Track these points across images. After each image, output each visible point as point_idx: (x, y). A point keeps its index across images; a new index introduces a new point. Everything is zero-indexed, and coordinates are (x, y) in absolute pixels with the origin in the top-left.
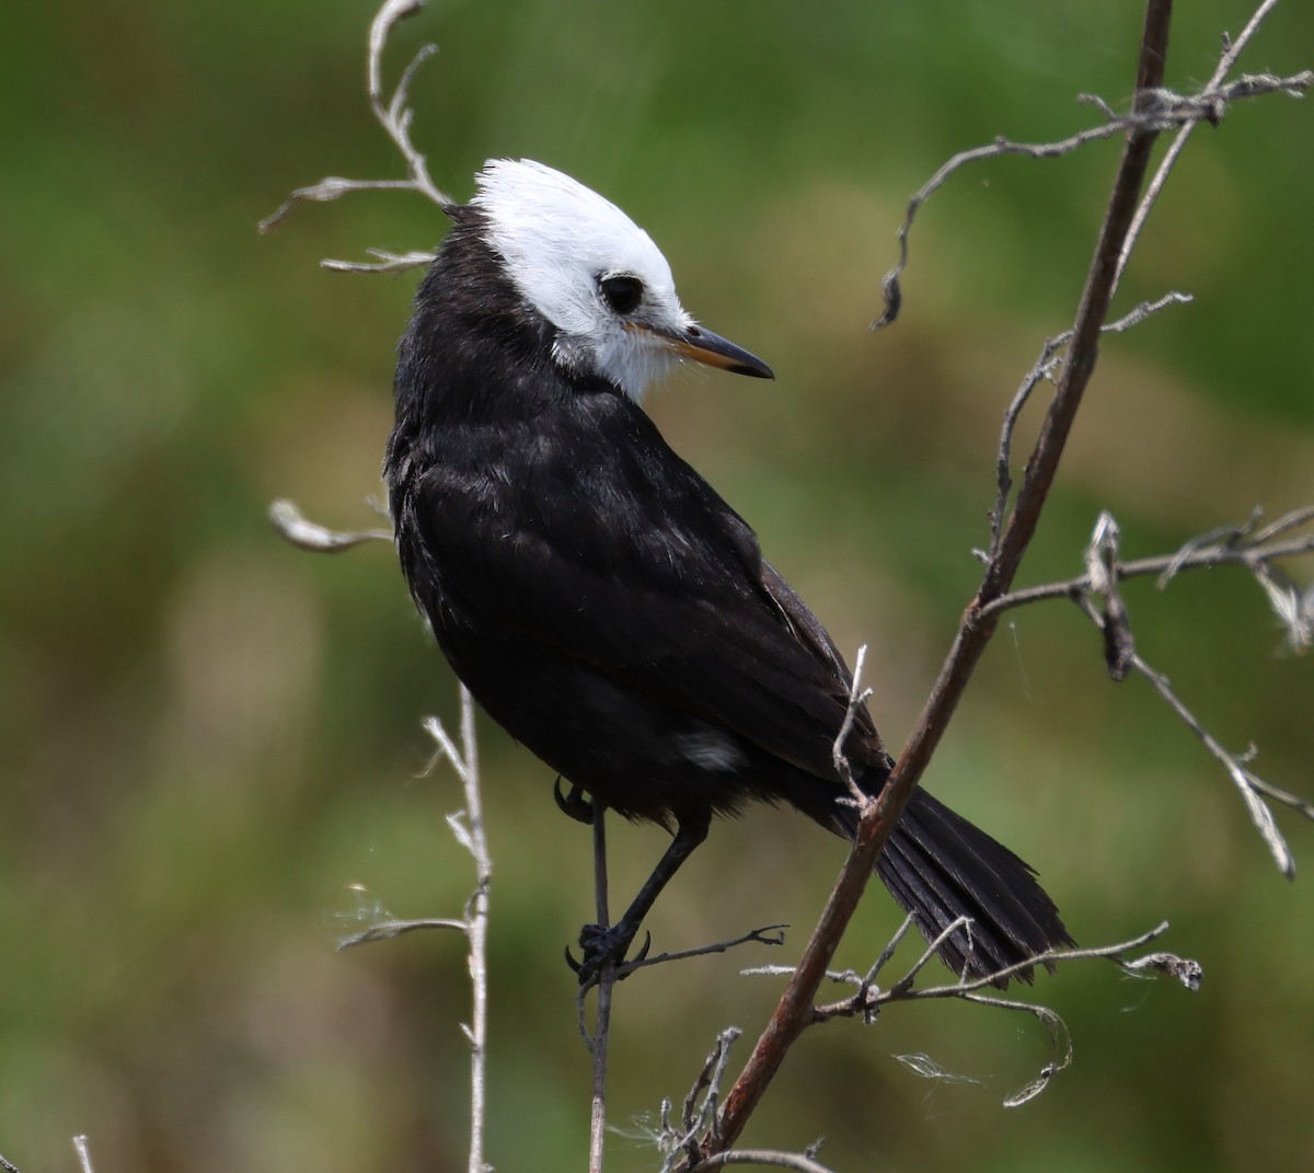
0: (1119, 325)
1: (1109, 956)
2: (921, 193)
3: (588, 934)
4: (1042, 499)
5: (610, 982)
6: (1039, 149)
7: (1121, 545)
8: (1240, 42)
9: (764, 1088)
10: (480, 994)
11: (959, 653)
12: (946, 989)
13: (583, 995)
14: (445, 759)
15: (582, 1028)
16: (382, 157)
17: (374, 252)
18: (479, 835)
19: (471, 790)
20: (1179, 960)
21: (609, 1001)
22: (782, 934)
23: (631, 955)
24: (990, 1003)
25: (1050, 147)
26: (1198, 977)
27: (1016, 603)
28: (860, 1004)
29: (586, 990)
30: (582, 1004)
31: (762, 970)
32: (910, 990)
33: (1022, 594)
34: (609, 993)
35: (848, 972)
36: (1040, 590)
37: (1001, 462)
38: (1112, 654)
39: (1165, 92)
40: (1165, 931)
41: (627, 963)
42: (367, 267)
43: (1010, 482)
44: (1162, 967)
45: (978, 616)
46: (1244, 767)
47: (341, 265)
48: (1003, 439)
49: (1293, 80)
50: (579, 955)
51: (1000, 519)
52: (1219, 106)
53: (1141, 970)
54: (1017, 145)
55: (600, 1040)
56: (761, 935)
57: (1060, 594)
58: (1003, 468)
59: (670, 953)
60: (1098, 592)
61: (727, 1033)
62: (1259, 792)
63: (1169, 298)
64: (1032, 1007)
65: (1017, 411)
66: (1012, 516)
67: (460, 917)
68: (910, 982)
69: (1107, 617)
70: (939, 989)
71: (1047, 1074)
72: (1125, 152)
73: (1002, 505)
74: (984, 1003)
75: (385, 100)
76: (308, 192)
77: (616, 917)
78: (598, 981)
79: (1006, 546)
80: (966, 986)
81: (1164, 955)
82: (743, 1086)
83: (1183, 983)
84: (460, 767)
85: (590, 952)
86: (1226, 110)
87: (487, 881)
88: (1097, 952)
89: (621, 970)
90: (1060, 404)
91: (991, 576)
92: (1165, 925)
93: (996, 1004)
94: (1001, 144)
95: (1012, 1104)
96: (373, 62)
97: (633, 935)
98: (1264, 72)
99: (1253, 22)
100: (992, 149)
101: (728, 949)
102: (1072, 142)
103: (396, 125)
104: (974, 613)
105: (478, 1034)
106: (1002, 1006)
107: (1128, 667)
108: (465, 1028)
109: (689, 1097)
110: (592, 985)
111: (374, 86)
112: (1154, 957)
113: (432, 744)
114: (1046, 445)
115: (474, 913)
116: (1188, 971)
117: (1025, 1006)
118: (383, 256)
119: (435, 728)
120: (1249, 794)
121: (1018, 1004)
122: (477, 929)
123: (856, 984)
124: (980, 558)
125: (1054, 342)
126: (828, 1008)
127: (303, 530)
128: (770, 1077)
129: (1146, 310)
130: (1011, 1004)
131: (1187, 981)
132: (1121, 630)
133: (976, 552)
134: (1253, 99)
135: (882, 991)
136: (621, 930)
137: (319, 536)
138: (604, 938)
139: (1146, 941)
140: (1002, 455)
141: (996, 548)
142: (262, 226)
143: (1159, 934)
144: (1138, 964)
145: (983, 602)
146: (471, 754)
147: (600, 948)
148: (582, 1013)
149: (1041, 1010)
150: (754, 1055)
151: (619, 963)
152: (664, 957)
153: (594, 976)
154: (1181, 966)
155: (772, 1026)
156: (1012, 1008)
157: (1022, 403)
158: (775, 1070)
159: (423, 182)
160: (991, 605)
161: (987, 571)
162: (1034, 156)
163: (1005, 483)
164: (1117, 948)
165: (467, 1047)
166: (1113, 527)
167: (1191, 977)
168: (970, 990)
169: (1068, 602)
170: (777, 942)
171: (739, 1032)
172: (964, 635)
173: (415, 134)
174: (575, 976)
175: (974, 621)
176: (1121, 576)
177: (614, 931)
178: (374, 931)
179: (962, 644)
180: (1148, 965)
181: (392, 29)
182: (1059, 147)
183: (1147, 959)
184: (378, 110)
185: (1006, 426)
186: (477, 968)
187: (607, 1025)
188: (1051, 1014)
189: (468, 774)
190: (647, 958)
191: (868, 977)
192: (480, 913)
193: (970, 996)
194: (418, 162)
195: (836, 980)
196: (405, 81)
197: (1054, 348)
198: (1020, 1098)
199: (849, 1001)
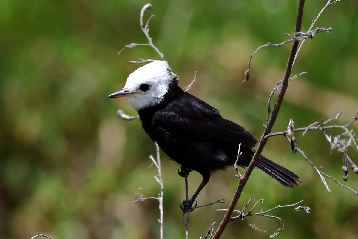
0: (292, 79)
1: (291, 207)
2: (253, 54)
3: (184, 202)
4: (277, 114)
5: (189, 212)
6: (277, 45)
7: (294, 126)
8: (316, 20)
9: (221, 234)
10: (162, 213)
11: (260, 146)
12: (258, 213)
13: (184, 215)
14: (154, 164)
15: (183, 221)
16: (143, 38)
17: (141, 59)
18: (161, 179)
19: (159, 170)
20: (306, 207)
21: (189, 216)
22: (224, 201)
23: (193, 206)
24: (267, 216)
25: (279, 44)
26: (310, 211)
27: (272, 136)
28: (241, 217)
29: (184, 213)
30: (183, 217)
31: (220, 210)
32: (251, 214)
33: (273, 134)
34: (189, 214)
35: (238, 210)
36: (277, 133)
37: (268, 107)
38: (293, 148)
39: (302, 32)
40: (303, 201)
41: (192, 208)
42: (139, 62)
43: (270, 111)
44: (302, 209)
45: (264, 138)
46: (320, 170)
47: (134, 62)
48: (269, 102)
49: (328, 29)
50: (183, 206)
51: (268, 118)
52: (313, 35)
53: (298, 209)
54: (272, 44)
55: (187, 224)
56: (220, 201)
57: (281, 134)
58: (269, 108)
59: (201, 206)
60: (290, 135)
61: (214, 223)
62: (323, 175)
63: (302, 73)
64: (276, 217)
65: (271, 96)
66: (271, 117)
67: (157, 197)
68: (250, 212)
69: (292, 140)
70: (257, 214)
71: (279, 231)
72: (293, 44)
73: (269, 115)
74: (266, 216)
75: (144, 27)
76: (128, 46)
77: (190, 198)
78: (187, 212)
79: (269, 124)
80: (262, 213)
81: (302, 206)
82: (217, 234)
83: (307, 212)
84: (157, 166)
85: (185, 206)
86: (314, 36)
87: (163, 189)
88: (289, 206)
89: (191, 209)
90: (280, 95)
91: (267, 130)
92: (303, 200)
93: (268, 217)
94: (269, 44)
95: (272, 237)
96: (141, 19)
97: (194, 202)
98: (322, 27)
99: (318, 16)
100: (267, 45)
101: (213, 204)
102: (283, 43)
103: (146, 31)
104: (263, 137)
105: (161, 221)
106: (269, 217)
107: (296, 150)
108: (159, 220)
109: (206, 236)
110: (185, 213)
111: (141, 24)
112: (301, 207)
113: (151, 161)
114: (278, 103)
115: (160, 196)
116: (308, 209)
117: (274, 217)
118: (143, 60)
119: (152, 157)
120: (321, 175)
121: (273, 216)
122: (161, 199)
123: (239, 213)
124: (264, 126)
125: (279, 82)
126: (234, 218)
127: (124, 116)
128: (222, 232)
129: (298, 75)
130: (271, 216)
131: (307, 211)
132: (295, 143)
133: (263, 125)
134: (320, 33)
135: (245, 214)
136: (191, 201)
137: (127, 117)
138: (188, 202)
139: (299, 203)
140: (269, 105)
141: (267, 124)
142: (119, 53)
143: (302, 202)
144: (297, 208)
145: (265, 135)
146: (159, 162)
147: (187, 205)
148: (183, 218)
149: (277, 217)
150: (219, 227)
151: (191, 208)
152: (200, 206)
153: (186, 211)
154: (306, 208)
155: (222, 222)
156: (271, 217)
157: (272, 94)
158: (223, 230)
159: (151, 44)
160: (267, 136)
161: (266, 129)
162: (276, 46)
163: (269, 111)
164: (293, 205)
165: (159, 224)
166: (293, 122)
167: (308, 211)
168: (263, 214)
169: (283, 136)
170: (223, 203)
171: (216, 223)
172: (261, 142)
173: (150, 34)
174: (182, 211)
175: (263, 139)
176: (295, 131)
177: (190, 201)
178: (140, 200)
179: (261, 144)
180: (299, 208)
181: (145, 12)
182: (281, 44)
183: (299, 207)
184: (142, 28)
185: (269, 99)
186: (161, 207)
187: (188, 221)
188: (279, 218)
189: (159, 167)
190: (197, 206)
191: (242, 211)
192: (162, 196)
193: (263, 215)
194: (150, 39)
195: (235, 212)
196: (148, 22)
197: (279, 83)
198: (273, 235)
199: (238, 216)
